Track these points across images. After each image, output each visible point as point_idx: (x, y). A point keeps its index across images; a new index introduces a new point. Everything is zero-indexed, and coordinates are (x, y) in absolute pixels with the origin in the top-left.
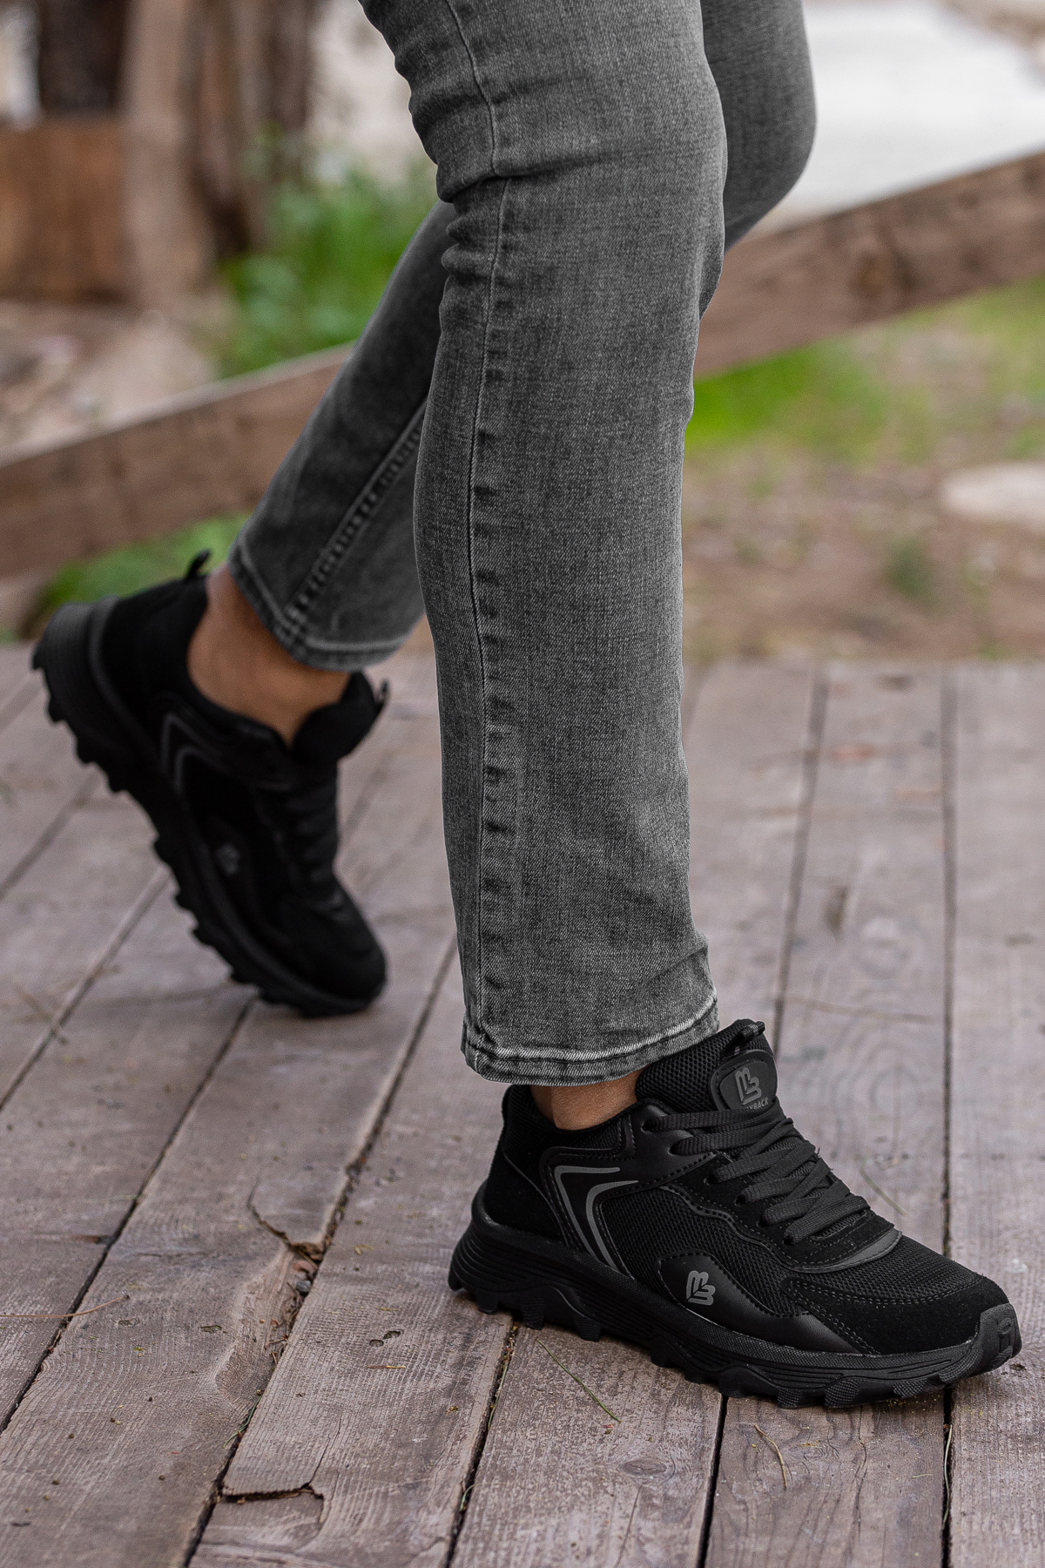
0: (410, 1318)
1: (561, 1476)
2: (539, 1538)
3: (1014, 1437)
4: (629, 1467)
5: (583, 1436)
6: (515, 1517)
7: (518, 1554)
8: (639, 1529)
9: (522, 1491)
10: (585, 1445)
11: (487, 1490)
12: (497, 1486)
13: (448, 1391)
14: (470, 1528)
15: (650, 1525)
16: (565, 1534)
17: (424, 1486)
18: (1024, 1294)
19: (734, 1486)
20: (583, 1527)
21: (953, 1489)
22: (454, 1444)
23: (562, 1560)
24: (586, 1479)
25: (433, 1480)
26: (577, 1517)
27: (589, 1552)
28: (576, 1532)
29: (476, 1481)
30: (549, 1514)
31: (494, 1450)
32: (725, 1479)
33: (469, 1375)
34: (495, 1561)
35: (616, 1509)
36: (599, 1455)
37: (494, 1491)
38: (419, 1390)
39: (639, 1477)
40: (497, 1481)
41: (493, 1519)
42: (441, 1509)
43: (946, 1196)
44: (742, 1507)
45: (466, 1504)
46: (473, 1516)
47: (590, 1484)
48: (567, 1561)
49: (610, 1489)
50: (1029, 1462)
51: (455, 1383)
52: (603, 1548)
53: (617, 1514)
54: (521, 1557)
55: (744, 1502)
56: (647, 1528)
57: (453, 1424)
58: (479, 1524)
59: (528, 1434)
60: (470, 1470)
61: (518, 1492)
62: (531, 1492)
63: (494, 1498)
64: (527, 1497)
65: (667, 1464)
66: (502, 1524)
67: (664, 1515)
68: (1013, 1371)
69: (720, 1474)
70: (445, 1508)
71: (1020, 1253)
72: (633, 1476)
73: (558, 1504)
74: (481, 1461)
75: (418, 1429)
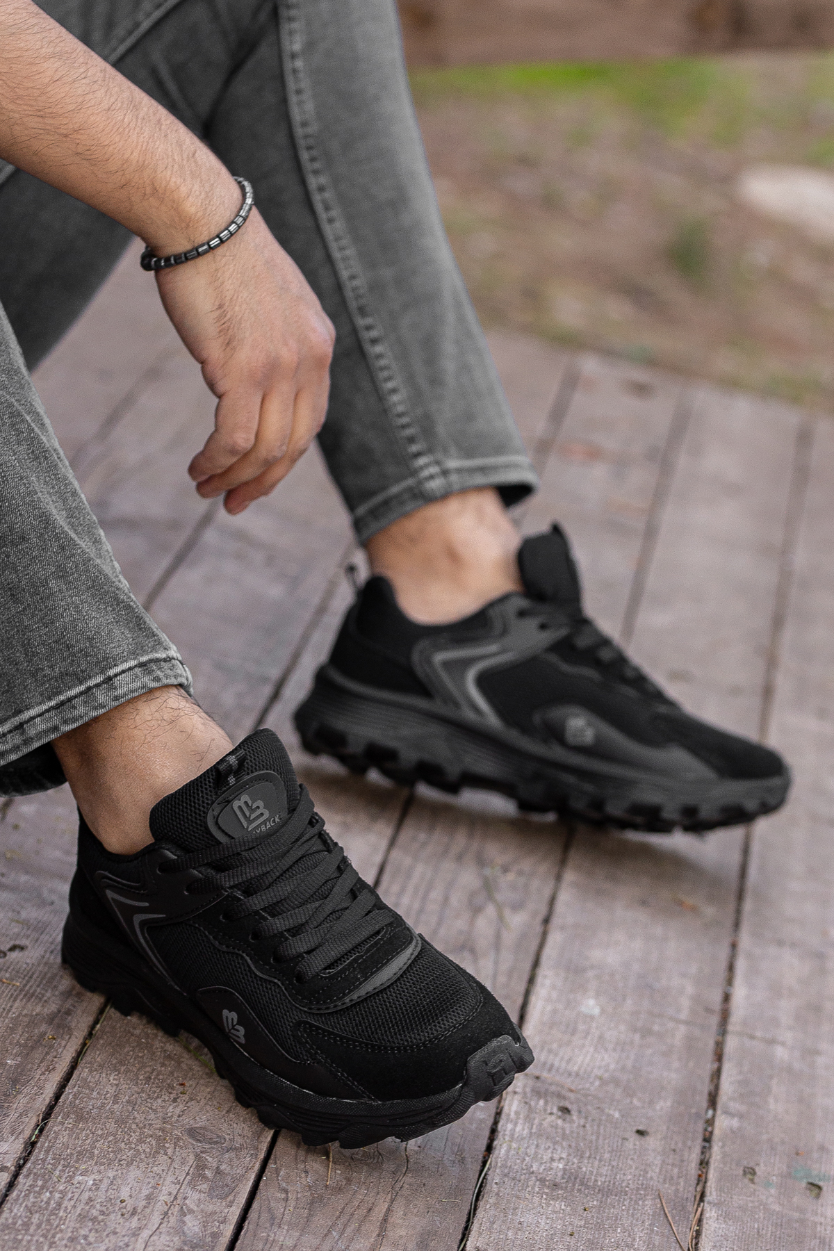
0: (36, 936)
1: (130, 1128)
2: (94, 1188)
3: (542, 1181)
4: (192, 1132)
5: (161, 1091)
6: (77, 1162)
7: (70, 1199)
8: (185, 1198)
9: (91, 1135)
10: (159, 1101)
11: (60, 1128)
12: (70, 1126)
13: (51, 1019)
14: (34, 1163)
15: (196, 1196)
16: (118, 1190)
17: (5, 1111)
18: (589, 1038)
19: (282, 1173)
20: (135, 1184)
21: (475, 1222)
22: (43, 1074)
23: (108, 1215)
24: (151, 1136)
25: (15, 1106)
26: (134, 1173)
27: (134, 1212)
28: (128, 1189)
29: (53, 1116)
30: (109, 1164)
31: (76, 1088)
32: (276, 1163)
33: (74, 1007)
34: (48, 1203)
35: (170, 1173)
36: (170, 1114)
37: (65, 1130)
38: (25, 1012)
39: (199, 1144)
40: (71, 1120)
41: (57, 1159)
42: (14, 1137)
43: (547, 921)
44: (283, 1196)
45: (38, 1137)
46: (39, 1152)
47: (153, 1142)
48: (112, 1217)
49: (170, 1151)
50: (550, 1209)
51: (59, 1011)
52: (148, 1210)
53: (170, 1178)
54: (72, 1202)
55: (286, 1192)
56: (193, 1198)
57: (47, 1053)
58: (44, 1160)
59: (111, 1078)
60: (50, 1103)
61: (87, 1136)
62: (99, 1139)
63: (64, 1138)
64: (94, 1143)
65: (227, 1137)
66: (64, 1166)
67: (211, 1188)
68: (560, 1113)
69: (272, 1157)
70: (17, 1138)
71: (597, 995)
72: (194, 1143)
73: (119, 1156)
74: (63, 1096)
75: (15, 1051)
